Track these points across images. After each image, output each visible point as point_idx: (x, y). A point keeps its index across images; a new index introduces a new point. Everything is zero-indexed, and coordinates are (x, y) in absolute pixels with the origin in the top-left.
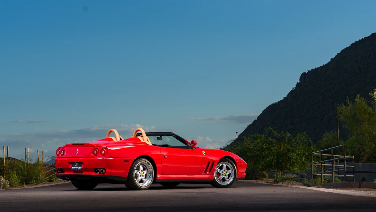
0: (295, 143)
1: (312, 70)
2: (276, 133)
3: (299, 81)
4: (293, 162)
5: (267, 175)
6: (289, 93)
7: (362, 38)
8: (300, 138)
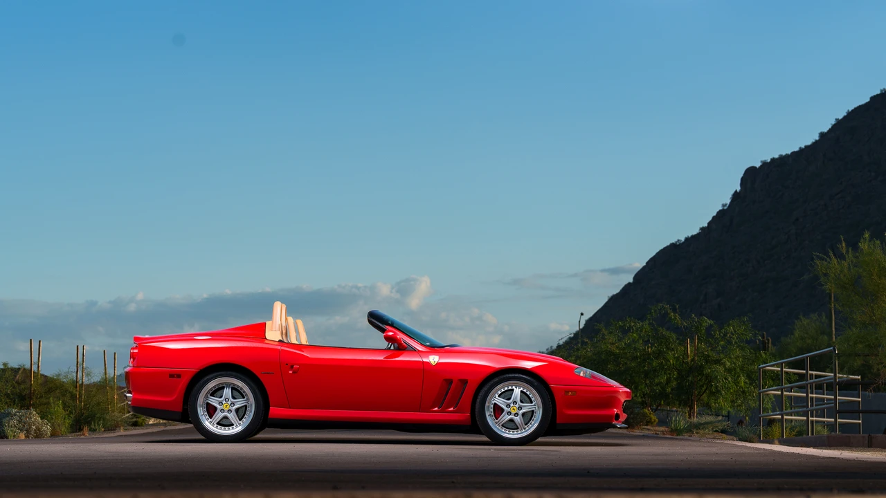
0: (722, 343)
1: (773, 160)
2: (676, 318)
3: (739, 189)
4: (717, 387)
5: (654, 417)
6: (714, 217)
8: (735, 331)
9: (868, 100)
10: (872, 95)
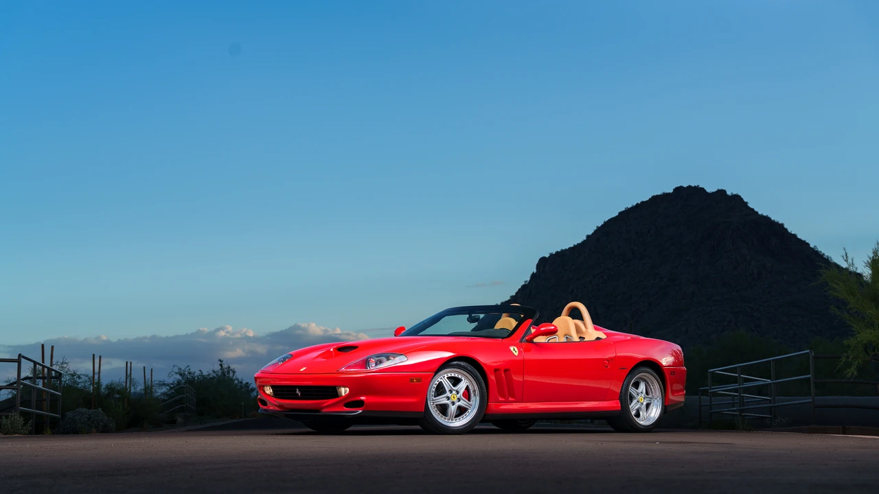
1: (557, 253)
3: (535, 271)
6: (519, 289)
7: (637, 204)
9: (617, 214)
10: (620, 211)
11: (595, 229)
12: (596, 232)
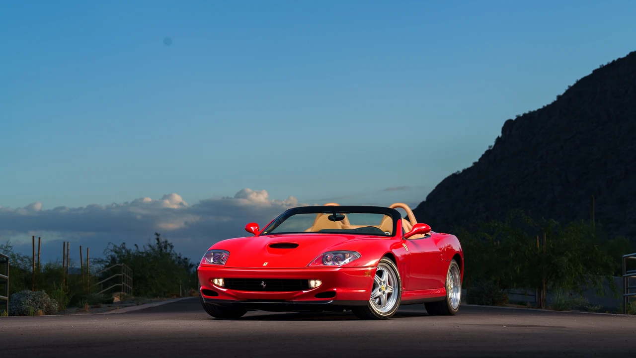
1: (525, 115)
3: (500, 135)
6: (483, 155)
7: (614, 61)
9: (591, 72)
11: (567, 88)
12: (567, 91)
